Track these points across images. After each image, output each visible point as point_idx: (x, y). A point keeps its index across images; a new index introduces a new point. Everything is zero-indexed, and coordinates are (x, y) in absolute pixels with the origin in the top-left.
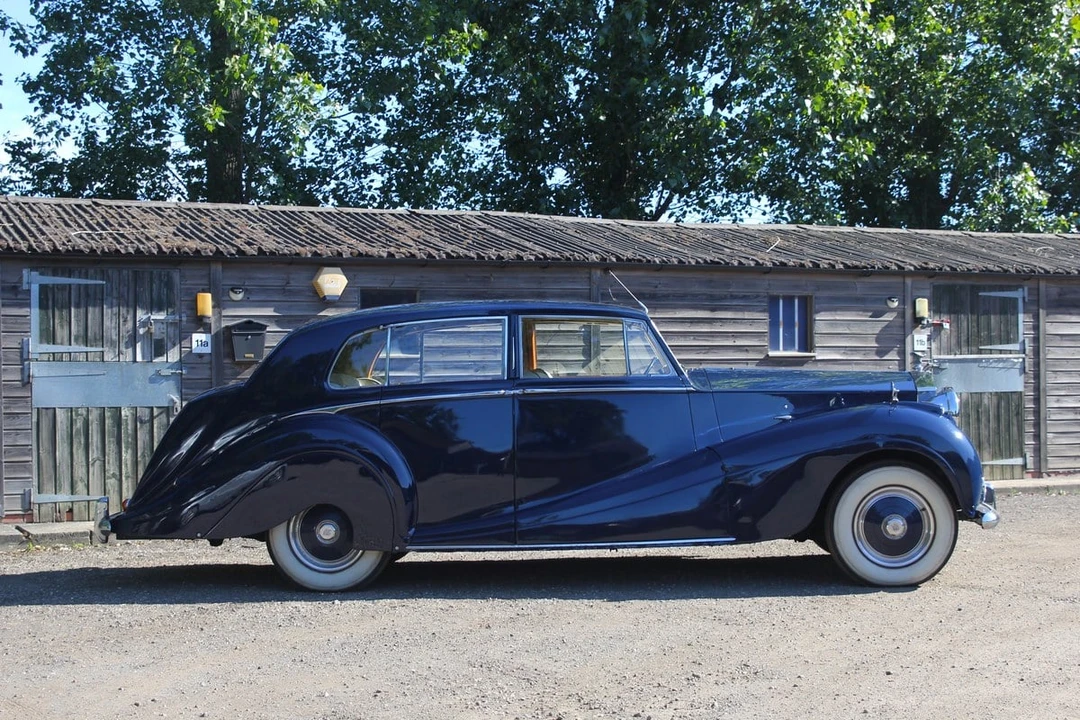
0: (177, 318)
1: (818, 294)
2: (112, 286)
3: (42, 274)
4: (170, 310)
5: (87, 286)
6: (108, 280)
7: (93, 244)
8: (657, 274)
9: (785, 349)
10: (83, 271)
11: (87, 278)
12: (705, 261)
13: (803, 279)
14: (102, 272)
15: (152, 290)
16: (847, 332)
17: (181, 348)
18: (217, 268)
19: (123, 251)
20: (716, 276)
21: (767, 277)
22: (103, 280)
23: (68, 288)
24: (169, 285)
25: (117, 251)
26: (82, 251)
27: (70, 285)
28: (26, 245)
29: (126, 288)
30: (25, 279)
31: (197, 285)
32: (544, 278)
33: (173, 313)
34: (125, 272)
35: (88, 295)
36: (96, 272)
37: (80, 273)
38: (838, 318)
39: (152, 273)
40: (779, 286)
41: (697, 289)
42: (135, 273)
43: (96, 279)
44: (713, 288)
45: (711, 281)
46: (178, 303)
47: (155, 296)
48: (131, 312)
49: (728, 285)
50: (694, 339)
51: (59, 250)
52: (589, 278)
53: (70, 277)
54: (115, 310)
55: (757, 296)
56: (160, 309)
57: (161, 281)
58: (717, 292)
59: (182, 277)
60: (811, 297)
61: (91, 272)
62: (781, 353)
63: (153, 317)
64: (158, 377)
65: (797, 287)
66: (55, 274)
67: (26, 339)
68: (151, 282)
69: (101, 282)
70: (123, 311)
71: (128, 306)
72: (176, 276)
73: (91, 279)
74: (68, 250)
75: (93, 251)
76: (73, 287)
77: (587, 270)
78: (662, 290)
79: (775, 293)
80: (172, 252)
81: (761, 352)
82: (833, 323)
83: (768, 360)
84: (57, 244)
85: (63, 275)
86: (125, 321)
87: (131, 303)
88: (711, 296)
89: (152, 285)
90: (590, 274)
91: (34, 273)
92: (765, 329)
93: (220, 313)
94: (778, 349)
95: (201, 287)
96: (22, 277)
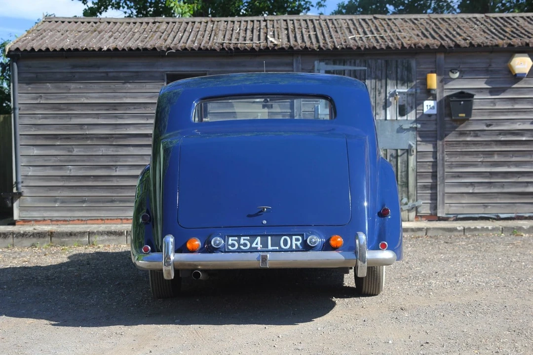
0: (414, 90)
2: (371, 72)
3: (327, 64)
6: (369, 66)
7: (360, 43)
10: (353, 61)
14: (365, 62)
17: (416, 110)
18: (441, 57)
19: (378, 48)
22: (365, 66)
23: (343, 72)
25: (374, 48)
26: (351, 48)
27: (344, 71)
28: (317, 45)
29: (380, 72)
31: (427, 68)
34: (379, 61)
36: (360, 61)
37: (350, 62)
39: (397, 61)
42: (386, 62)
43: (361, 66)
51: (337, 48)
53: (344, 65)
57: (403, 66)
61: (358, 61)
63: (397, 90)
64: (401, 130)
66: (335, 63)
67: (316, 105)
68: (397, 67)
69: (364, 68)
72: (413, 63)
73: (358, 66)
74: (343, 48)
75: (359, 48)
76: (346, 72)
80: (411, 47)
84: (336, 44)
85: (340, 64)
91: (322, 64)
93: (443, 87)
95: (430, 70)
96: (314, 66)
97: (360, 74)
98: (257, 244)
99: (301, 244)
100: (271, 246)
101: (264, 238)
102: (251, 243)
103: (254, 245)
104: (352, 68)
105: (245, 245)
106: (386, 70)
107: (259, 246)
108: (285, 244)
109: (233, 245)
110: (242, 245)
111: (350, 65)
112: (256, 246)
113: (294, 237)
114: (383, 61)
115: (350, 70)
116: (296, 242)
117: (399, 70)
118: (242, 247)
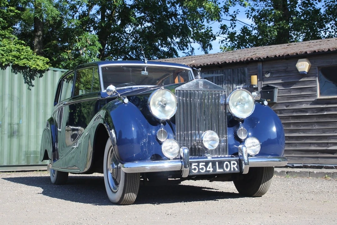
2: (226, 77)
4: (245, 84)
5: (218, 76)
6: (225, 74)
10: (217, 71)
11: (218, 74)
14: (222, 71)
15: (238, 76)
22: (223, 74)
24: (244, 73)
27: (213, 77)
29: (230, 76)
33: (246, 85)
34: (229, 70)
35: (218, 80)
36: (220, 71)
37: (216, 72)
39: (238, 70)
42: (233, 70)
43: (220, 74)
46: (247, 81)
47: (239, 79)
48: (232, 85)
54: (227, 85)
56: (241, 84)
59: (249, 70)
68: (238, 73)
70: (229, 85)
71: (231, 84)
76: (214, 77)
86: (230, 89)
87: (232, 82)
89: (238, 75)
93: (262, 83)
97: (220, 78)
104: (217, 75)
106: (233, 75)
111: (216, 74)
114: (231, 70)
115: (216, 77)
117: (239, 74)
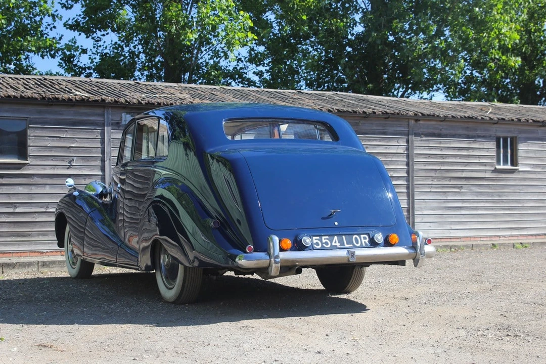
1: (520, 136)
8: (441, 123)
9: (504, 165)
12: (465, 117)
13: (512, 128)
16: (534, 156)
20: (471, 125)
21: (495, 126)
30: (123, 119)
32: (385, 124)
38: (530, 149)
40: (501, 131)
41: (461, 132)
44: (468, 131)
45: (468, 128)
49: (476, 130)
50: (460, 158)
52: (408, 125)
55: (490, 136)
58: (471, 133)
60: (516, 137)
62: (501, 167)
65: (509, 131)
77: (407, 120)
78: (444, 132)
79: (499, 134)
81: (492, 166)
82: (527, 151)
83: (496, 171)
88: (468, 135)
90: (408, 122)
92: (494, 154)
94: (500, 164)
98: (335, 242)
99: (368, 241)
100: (347, 244)
101: (340, 237)
102: (331, 242)
103: (333, 244)
105: (326, 243)
107: (338, 244)
108: (357, 242)
109: (317, 244)
110: (324, 243)
112: (335, 244)
113: (362, 236)
116: (365, 240)
118: (324, 245)
